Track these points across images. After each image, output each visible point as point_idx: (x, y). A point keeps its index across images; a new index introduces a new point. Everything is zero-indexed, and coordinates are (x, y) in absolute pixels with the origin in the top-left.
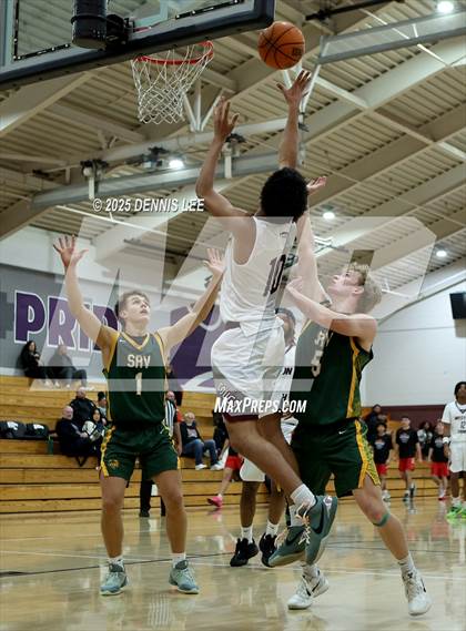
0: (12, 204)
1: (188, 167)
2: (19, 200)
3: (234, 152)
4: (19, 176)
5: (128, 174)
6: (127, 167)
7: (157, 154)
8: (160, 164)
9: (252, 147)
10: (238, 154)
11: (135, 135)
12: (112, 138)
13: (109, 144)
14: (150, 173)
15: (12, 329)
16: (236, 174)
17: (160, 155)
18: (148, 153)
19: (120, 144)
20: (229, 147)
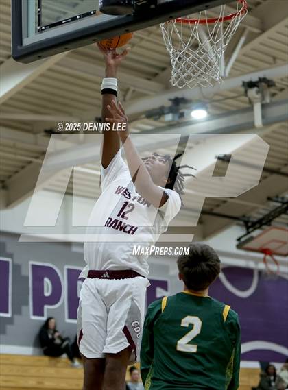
0: (23, 167)
1: (212, 117)
2: (30, 162)
3: (263, 98)
4: (29, 137)
5: (149, 128)
6: (146, 120)
7: (178, 105)
8: (182, 115)
9: (282, 90)
10: (268, 100)
11: (152, 84)
12: (128, 90)
13: (125, 96)
14: (171, 126)
15: (27, 304)
16: (267, 122)
17: (181, 105)
18: (169, 104)
19: (139, 96)
20: (258, 92)
